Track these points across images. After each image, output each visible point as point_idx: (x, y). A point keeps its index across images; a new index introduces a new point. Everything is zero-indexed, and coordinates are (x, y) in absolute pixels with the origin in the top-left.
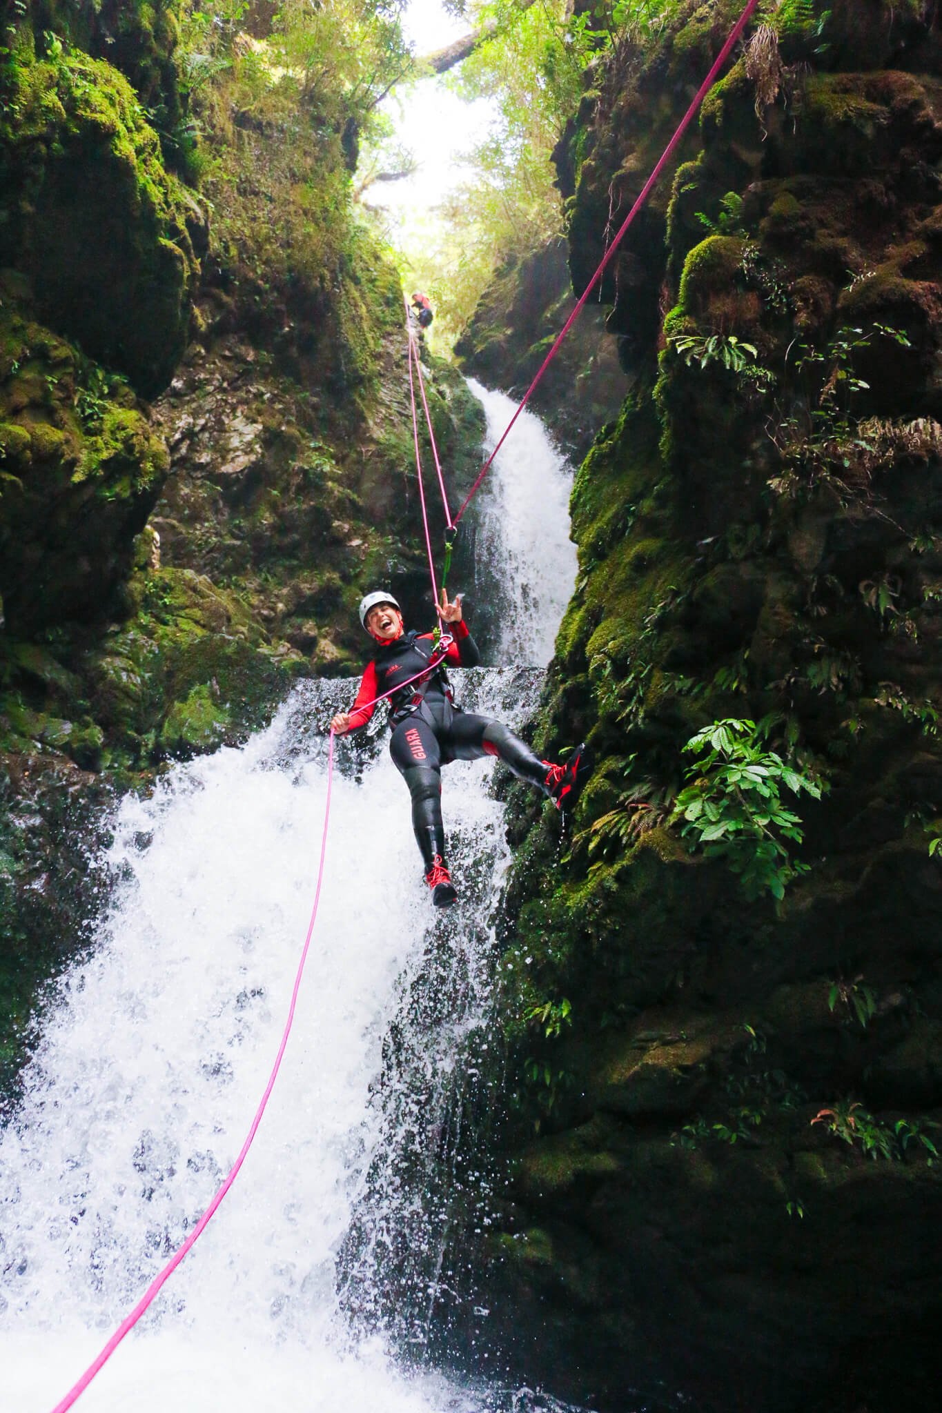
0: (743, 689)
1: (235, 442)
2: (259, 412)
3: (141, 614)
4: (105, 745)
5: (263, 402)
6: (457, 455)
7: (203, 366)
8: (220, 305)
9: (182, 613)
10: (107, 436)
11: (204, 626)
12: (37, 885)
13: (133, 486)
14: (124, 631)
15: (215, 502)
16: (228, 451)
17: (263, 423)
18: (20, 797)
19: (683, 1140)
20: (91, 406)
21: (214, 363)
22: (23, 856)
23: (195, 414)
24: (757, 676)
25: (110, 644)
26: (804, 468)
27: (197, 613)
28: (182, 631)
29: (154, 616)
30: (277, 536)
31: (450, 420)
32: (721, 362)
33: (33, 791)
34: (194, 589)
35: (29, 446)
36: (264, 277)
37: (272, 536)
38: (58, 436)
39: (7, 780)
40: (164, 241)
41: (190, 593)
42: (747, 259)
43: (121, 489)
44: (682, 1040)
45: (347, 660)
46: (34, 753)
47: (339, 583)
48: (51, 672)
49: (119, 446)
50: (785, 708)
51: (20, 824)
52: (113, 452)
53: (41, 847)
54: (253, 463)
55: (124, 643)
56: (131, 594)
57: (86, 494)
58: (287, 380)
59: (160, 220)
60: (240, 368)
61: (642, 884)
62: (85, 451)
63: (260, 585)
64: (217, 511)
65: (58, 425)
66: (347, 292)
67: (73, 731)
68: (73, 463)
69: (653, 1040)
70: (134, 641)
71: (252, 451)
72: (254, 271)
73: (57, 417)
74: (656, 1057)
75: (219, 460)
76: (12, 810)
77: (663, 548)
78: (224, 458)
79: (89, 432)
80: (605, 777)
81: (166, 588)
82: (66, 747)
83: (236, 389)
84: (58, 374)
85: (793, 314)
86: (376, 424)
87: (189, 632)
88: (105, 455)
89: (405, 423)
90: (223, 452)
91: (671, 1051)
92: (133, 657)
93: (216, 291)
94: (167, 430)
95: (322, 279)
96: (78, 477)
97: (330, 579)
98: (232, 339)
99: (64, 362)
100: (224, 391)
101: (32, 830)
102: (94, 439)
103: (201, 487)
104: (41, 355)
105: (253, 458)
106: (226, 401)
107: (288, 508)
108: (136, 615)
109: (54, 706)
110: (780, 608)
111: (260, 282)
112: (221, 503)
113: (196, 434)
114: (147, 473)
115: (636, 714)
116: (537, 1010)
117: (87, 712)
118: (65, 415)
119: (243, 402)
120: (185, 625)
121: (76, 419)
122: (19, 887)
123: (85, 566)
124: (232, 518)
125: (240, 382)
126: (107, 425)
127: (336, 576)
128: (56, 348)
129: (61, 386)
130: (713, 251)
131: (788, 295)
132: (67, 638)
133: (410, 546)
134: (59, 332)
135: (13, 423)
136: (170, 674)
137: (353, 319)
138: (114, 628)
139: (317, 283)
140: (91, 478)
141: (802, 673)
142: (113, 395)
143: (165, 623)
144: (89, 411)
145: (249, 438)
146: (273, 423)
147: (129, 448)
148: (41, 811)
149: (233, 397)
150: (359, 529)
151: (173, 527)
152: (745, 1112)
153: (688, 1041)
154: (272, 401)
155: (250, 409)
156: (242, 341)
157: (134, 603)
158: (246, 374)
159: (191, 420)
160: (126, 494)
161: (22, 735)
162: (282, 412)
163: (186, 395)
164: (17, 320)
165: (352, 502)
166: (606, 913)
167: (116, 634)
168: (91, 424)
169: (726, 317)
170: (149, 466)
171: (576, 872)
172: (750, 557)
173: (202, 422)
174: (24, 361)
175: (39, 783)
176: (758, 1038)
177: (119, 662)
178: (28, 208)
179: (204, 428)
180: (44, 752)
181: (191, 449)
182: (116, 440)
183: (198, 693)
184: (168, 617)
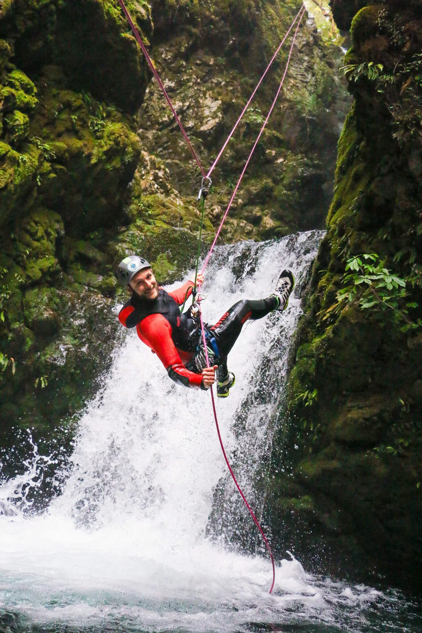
0: (389, 238)
1: (207, 112)
2: (219, 94)
3: (138, 220)
4: (118, 285)
5: (221, 88)
6: (338, 101)
7: (185, 72)
8: (191, 35)
9: (158, 218)
10: (105, 139)
11: (168, 223)
12: (84, 349)
13: (122, 160)
14: (128, 230)
15: (199, 147)
16: (204, 118)
17: (221, 100)
18: (76, 312)
19: (372, 453)
20: (97, 125)
21: (192, 69)
22: (77, 337)
23: (183, 100)
24: (396, 231)
25: (121, 237)
27: (164, 217)
28: (157, 227)
29: (144, 220)
30: (235, 163)
31: (333, 80)
33: (82, 308)
34: (164, 205)
35: (66, 151)
36: (216, 13)
37: (232, 163)
38: (79, 144)
39: (70, 304)
40: (123, 35)
41: (162, 207)
43: (116, 163)
44: (366, 406)
46: (84, 291)
47: (271, 184)
48: (93, 253)
49: (112, 143)
50: (411, 245)
51: (77, 323)
52: (109, 147)
53: (85, 333)
54: (217, 123)
55: (128, 236)
56: (131, 211)
57: (100, 167)
58: (233, 72)
60: (206, 69)
62: (96, 148)
63: (227, 190)
64: (201, 152)
65: (80, 139)
66: (267, 12)
67: (103, 280)
68: (89, 156)
69: (354, 407)
70: (133, 234)
71: (217, 116)
72: (209, 10)
73: (80, 134)
74: (354, 414)
75: (199, 124)
76: (72, 317)
78: (201, 122)
79: (98, 138)
80: (333, 284)
81: (149, 206)
82: (100, 288)
83: (205, 82)
84: (78, 113)
86: (288, 90)
87: (161, 227)
88: (105, 148)
89: (305, 87)
90: (201, 119)
91: (360, 411)
92: (132, 242)
93: (188, 27)
94: (168, 111)
95: (250, 7)
96: (94, 161)
97: (266, 183)
98: (200, 53)
99: (80, 107)
100: (198, 84)
101: (80, 325)
102: (99, 141)
103: (190, 140)
104: (68, 106)
105: (217, 120)
106: (200, 90)
107: (239, 146)
108: (135, 221)
109: (95, 269)
110: (404, 197)
111: (213, 17)
112: (203, 148)
113: (185, 111)
114: (130, 153)
115: (346, 253)
116: (302, 395)
117: (110, 270)
118: (85, 133)
119: (209, 89)
120: (159, 223)
121: (90, 132)
122: (76, 351)
123: (104, 201)
124: (209, 155)
125: (207, 78)
126: (105, 134)
127: (269, 181)
128: (75, 101)
129: (80, 119)
130: (362, 16)
132: (100, 236)
133: (311, 159)
134: (76, 90)
135: (59, 141)
136: (149, 249)
137: (270, 29)
138: (124, 229)
139: (246, 10)
140: (100, 161)
141: (415, 228)
142: (109, 115)
143: (150, 224)
144: (96, 128)
145: (214, 109)
146: (227, 99)
147: (117, 143)
148: (85, 317)
149: (203, 86)
150: (282, 152)
151: (177, 164)
152: (401, 440)
153: (370, 406)
154: (226, 86)
155: (213, 92)
156: (206, 54)
157: (133, 215)
158: (210, 73)
159: (181, 104)
160: (118, 166)
161: (80, 283)
162: (233, 92)
163: (177, 90)
164: (55, 91)
165: (277, 138)
166: (328, 349)
167: (125, 231)
168: (98, 134)
170: (130, 149)
173: (187, 104)
174: (60, 111)
175: (84, 305)
176: (406, 405)
177: (125, 246)
178: (51, 37)
179: (189, 107)
180: (89, 291)
181: (183, 120)
182: (110, 140)
183: (161, 257)
184: (151, 220)
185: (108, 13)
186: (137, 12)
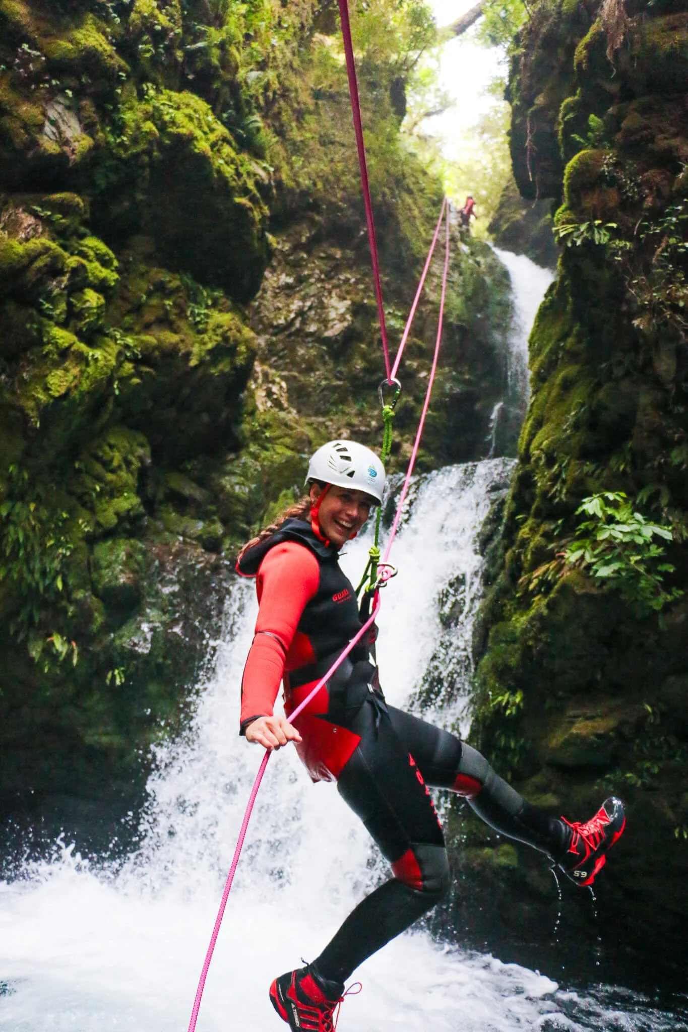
0: (628, 470)
1: (333, 315)
2: (348, 292)
3: (251, 445)
4: (224, 535)
5: (350, 285)
6: (490, 306)
7: (306, 266)
8: (313, 223)
9: (278, 442)
10: (210, 333)
11: (292, 449)
12: (177, 630)
13: (232, 363)
14: (238, 458)
15: (323, 357)
16: (329, 321)
17: (351, 299)
18: (165, 574)
19: (604, 784)
20: (199, 314)
21: (314, 263)
22: (168, 611)
23: (304, 299)
24: (637, 459)
25: (229, 467)
26: (654, 309)
27: (287, 441)
28: (278, 454)
29: (259, 445)
30: (367, 376)
31: (484, 281)
32: (593, 240)
33: (174, 569)
34: (286, 425)
35: (156, 348)
36: (343, 199)
37: (364, 376)
38: (174, 338)
39: (157, 563)
40: (237, 200)
41: (283, 427)
42: (607, 164)
43: (224, 366)
44: (598, 716)
45: (422, 456)
46: (177, 544)
47: (413, 403)
48: (190, 490)
49: (219, 339)
50: (660, 481)
51: (167, 590)
52: (214, 343)
53: (179, 605)
54: (346, 328)
55: (238, 466)
56: (242, 432)
57: (200, 372)
58: (365, 268)
59: (233, 188)
60: (332, 263)
61: (564, 609)
62: (197, 345)
63: (359, 410)
64: (325, 363)
65: (176, 332)
66: (403, 201)
67: (204, 527)
68: (188, 355)
69: (578, 717)
70: (245, 464)
71: (345, 319)
72: (335, 196)
73: (175, 327)
74: (580, 728)
75: (323, 328)
76: (161, 581)
77: (579, 372)
78: (326, 327)
79: (200, 332)
80: (542, 536)
81: (267, 426)
82: (199, 538)
83: (332, 278)
84: (174, 298)
85: (643, 199)
86: (431, 290)
87: (283, 454)
88: (210, 346)
89: (452, 288)
90: (325, 322)
91: (589, 723)
92: (244, 475)
93: (310, 214)
94: (285, 312)
95: (384, 195)
96: (193, 362)
97: (407, 401)
98: (325, 245)
99: (177, 290)
100: (322, 281)
101: (173, 594)
102: (202, 336)
103: (312, 347)
104: (161, 289)
105: (346, 324)
106: (324, 288)
107: (373, 356)
108: (247, 446)
109: (192, 511)
110: (650, 410)
111: (340, 203)
112: (327, 358)
113: (305, 313)
114: (241, 353)
115: (560, 492)
116: (500, 698)
117: (214, 513)
118: (182, 324)
119: (335, 287)
120: (280, 449)
121: (190, 325)
122: (165, 631)
123: (205, 418)
124: (335, 367)
125: (332, 274)
126: (210, 326)
127: (410, 399)
128: (170, 281)
129: (176, 305)
130: (582, 162)
131: (638, 185)
132: (199, 466)
133: (461, 373)
134: (173, 269)
135: (147, 334)
136: (268, 484)
137: (408, 219)
138: (232, 456)
139: (380, 198)
140: (202, 363)
141: (667, 456)
142: (215, 304)
143: (266, 449)
144: (198, 319)
145: (342, 310)
146: (358, 298)
147: (226, 339)
148: (179, 582)
149: (329, 283)
150: (425, 364)
151: (295, 377)
152: (647, 764)
153: (604, 716)
154: (356, 283)
155: (341, 291)
156: (332, 245)
157: (245, 438)
158: (336, 267)
159: (301, 304)
160: (227, 369)
161: (172, 532)
162: (365, 290)
163: (296, 287)
164: (142, 268)
165: (419, 347)
166: (542, 630)
167: (232, 460)
168: (201, 327)
169: (595, 208)
170: (242, 348)
171: (525, 603)
172: (627, 374)
173: (308, 304)
174: (150, 294)
175: (178, 564)
176: (654, 713)
177: (235, 479)
178: (140, 197)
179: (310, 308)
180: (184, 542)
181: (303, 323)
182: (217, 335)
183: (285, 495)
184: (269, 445)
185: (219, 171)
186: (255, 175)
